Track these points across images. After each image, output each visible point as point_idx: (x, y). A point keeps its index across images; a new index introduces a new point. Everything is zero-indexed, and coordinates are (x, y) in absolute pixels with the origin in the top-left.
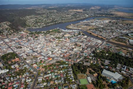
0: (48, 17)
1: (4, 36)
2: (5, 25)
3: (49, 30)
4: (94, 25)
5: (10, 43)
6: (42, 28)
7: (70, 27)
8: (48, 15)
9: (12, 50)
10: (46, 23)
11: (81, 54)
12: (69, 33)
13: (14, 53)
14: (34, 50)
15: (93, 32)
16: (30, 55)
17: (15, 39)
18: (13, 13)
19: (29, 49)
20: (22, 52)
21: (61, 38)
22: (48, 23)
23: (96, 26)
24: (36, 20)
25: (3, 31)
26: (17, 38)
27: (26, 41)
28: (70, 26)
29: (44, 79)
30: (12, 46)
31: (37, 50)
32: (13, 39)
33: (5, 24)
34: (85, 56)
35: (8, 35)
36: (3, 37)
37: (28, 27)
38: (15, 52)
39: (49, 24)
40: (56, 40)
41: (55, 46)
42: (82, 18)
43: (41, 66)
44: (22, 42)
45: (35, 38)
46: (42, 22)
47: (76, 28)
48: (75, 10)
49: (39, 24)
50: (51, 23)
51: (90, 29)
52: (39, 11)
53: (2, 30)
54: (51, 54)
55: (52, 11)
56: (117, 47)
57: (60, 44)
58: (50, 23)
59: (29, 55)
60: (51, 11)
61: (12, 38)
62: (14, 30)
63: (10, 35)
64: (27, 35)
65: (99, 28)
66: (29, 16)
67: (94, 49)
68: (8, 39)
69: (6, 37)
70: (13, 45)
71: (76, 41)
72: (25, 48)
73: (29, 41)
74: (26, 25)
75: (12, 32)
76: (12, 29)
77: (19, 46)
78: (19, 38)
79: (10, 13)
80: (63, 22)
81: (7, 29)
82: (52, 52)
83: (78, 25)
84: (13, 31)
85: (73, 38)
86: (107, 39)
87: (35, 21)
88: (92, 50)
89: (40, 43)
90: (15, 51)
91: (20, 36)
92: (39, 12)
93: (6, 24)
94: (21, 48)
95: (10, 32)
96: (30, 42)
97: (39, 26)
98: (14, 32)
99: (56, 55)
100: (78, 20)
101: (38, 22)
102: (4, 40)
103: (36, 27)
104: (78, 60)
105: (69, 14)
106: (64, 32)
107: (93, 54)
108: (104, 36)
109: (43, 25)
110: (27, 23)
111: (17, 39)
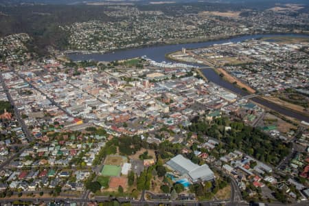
0: (131, 28)
1: (6, 67)
2: (17, 41)
3: (117, 61)
4: (248, 56)
5: (12, 82)
6: (105, 53)
7: (178, 56)
8: (134, 23)
9: (8, 96)
10: (120, 44)
11: (159, 119)
12: (164, 71)
13: (8, 102)
14: (56, 101)
15: (229, 73)
16: (42, 109)
17: (27, 73)
18: (49, 14)
19: (45, 98)
20: (26, 102)
21: (135, 80)
22: (125, 43)
23: (252, 58)
24: (96, 33)
25: (7, 55)
26: (34, 72)
27: (48, 81)
28: (179, 52)
29: (33, 156)
30: (12, 88)
31: (62, 101)
32: (23, 73)
33: (16, 39)
34: (164, 125)
35: (16, 63)
36: (3, 67)
37: (70, 48)
38: (13, 101)
39: (128, 46)
40: (119, 83)
41: (109, 96)
42: (226, 34)
43: (48, 134)
44: (40, 81)
45: (74, 75)
46: (110, 40)
47: (191, 60)
48: (216, 13)
49: (100, 44)
50: (134, 42)
51: (227, 65)
52: (114, 10)
53: (5, 52)
54: (88, 112)
55: (151, 13)
56: (271, 113)
57: (122, 94)
58: (130, 43)
59: (39, 110)
60: (146, 12)
61: (23, 71)
62: (34, 54)
63: (21, 64)
64: (58, 68)
65: (256, 64)
66: (82, 22)
67: (202, 112)
68: (12, 73)
69: (8, 69)
70: (17, 87)
71: (170, 89)
72: (39, 94)
73: (56, 81)
74: (69, 44)
75: (28, 57)
76: (31, 50)
77: (29, 89)
78: (37, 74)
79: (43, 14)
80: (168, 42)
81: (16, 51)
82: (94, 108)
83: (201, 52)
84: (32, 55)
85: (166, 82)
86: (257, 92)
87: (91, 36)
88: (195, 114)
89: (77, 87)
90: (14, 99)
91: (41, 69)
92: (113, 14)
93: (19, 39)
94: (30, 93)
95: (22, 58)
96: (56, 84)
97: (99, 49)
98: (32, 59)
99: (99, 115)
100: (210, 40)
101: (98, 40)
102: (3, 75)
103: (90, 49)
104: (141, 132)
105: (191, 24)
106: (153, 66)
107: (191, 124)
108: (255, 85)
109: (110, 46)
110: (72, 40)
111: (33, 74)
